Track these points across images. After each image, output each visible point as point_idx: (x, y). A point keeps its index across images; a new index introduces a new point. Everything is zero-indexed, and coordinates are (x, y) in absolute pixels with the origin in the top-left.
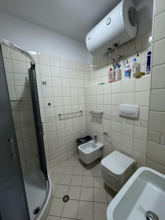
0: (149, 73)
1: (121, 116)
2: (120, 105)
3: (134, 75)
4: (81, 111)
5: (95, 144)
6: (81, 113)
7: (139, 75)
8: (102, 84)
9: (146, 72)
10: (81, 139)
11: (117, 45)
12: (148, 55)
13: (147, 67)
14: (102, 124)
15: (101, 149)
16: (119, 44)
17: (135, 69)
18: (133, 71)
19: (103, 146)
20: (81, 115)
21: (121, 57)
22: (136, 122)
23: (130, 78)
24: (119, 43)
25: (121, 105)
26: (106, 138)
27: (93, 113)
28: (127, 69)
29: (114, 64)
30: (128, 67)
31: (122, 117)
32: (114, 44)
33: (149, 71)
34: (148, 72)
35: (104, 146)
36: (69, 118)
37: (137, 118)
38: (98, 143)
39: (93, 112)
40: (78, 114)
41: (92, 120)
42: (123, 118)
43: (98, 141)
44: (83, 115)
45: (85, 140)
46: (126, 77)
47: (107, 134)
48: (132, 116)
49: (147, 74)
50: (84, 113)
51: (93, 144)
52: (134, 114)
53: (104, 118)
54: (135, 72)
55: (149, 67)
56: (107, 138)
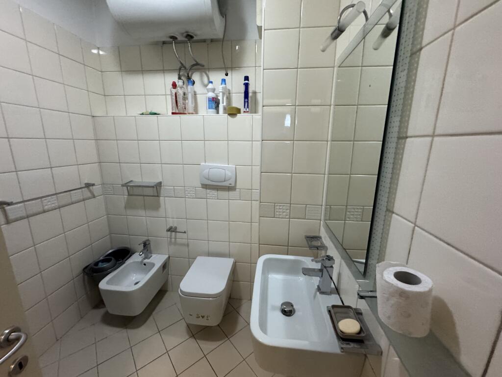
0: (248, 112)
1: (205, 186)
2: (201, 164)
3: (225, 109)
4: (88, 186)
5: (146, 261)
6: (90, 191)
7: (233, 112)
8: (156, 114)
9: (243, 109)
10: (100, 264)
11: (192, 37)
12: (245, 80)
13: (245, 102)
14: (162, 209)
15: (164, 266)
16: (195, 37)
17: (225, 98)
18: (223, 103)
19: (166, 260)
20: (89, 195)
21: (197, 64)
22: (231, 193)
23: (218, 113)
24: (195, 35)
25: (204, 164)
26: (173, 240)
27: (130, 186)
28: (211, 95)
29: (181, 74)
30: (213, 90)
31: (206, 189)
32: (187, 32)
33: (248, 108)
34: (246, 110)
35: (169, 257)
36: (44, 212)
37: (233, 187)
38: (154, 256)
39: (131, 184)
40: (77, 195)
41: (129, 206)
42: (210, 189)
43: (151, 253)
44: (96, 195)
45: (113, 261)
46: (211, 110)
47: (176, 228)
48: (226, 184)
49: (244, 112)
50: (96, 189)
51: (142, 262)
52: (229, 179)
53: (166, 195)
54: (225, 104)
55: (248, 102)
56: (175, 238)
